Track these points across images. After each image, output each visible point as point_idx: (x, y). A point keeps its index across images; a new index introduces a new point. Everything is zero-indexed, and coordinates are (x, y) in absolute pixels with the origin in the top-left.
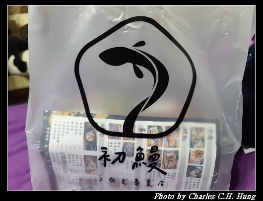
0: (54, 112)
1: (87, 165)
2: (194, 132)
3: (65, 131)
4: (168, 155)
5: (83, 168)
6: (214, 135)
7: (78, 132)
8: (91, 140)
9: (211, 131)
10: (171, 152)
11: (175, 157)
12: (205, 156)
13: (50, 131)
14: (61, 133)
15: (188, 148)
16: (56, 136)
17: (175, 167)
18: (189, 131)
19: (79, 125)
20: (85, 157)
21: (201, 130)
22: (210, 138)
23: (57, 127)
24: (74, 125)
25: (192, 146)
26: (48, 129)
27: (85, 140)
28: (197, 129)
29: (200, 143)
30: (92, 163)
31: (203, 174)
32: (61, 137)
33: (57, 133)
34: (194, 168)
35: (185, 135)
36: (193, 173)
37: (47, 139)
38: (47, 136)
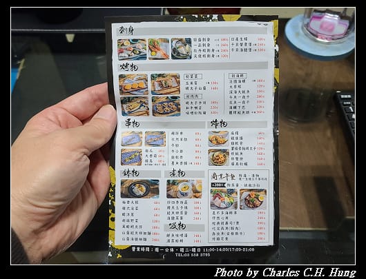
0: (110, 242)
4: (158, 88)
11: (161, 79)
13: (136, 247)
17: (176, 77)
26: (134, 249)
32: (143, 230)
34: (174, 50)
36: (183, 50)
37: (148, 249)
38: (143, 249)
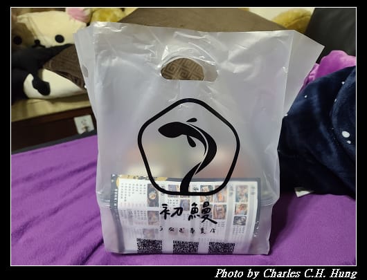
1: (150, 218)
2: (239, 189)
3: (131, 191)
5: (147, 221)
6: (256, 191)
7: (143, 192)
8: (153, 198)
9: (253, 188)
10: (220, 206)
12: (248, 208)
14: (127, 194)
15: (234, 203)
16: (124, 196)
18: (235, 189)
19: (143, 187)
20: (149, 212)
21: (245, 187)
22: (253, 194)
23: (124, 188)
24: (139, 187)
25: (237, 201)
27: (149, 199)
28: (241, 187)
29: (244, 198)
30: (155, 217)
31: (247, 223)
33: (124, 194)
35: (231, 192)
